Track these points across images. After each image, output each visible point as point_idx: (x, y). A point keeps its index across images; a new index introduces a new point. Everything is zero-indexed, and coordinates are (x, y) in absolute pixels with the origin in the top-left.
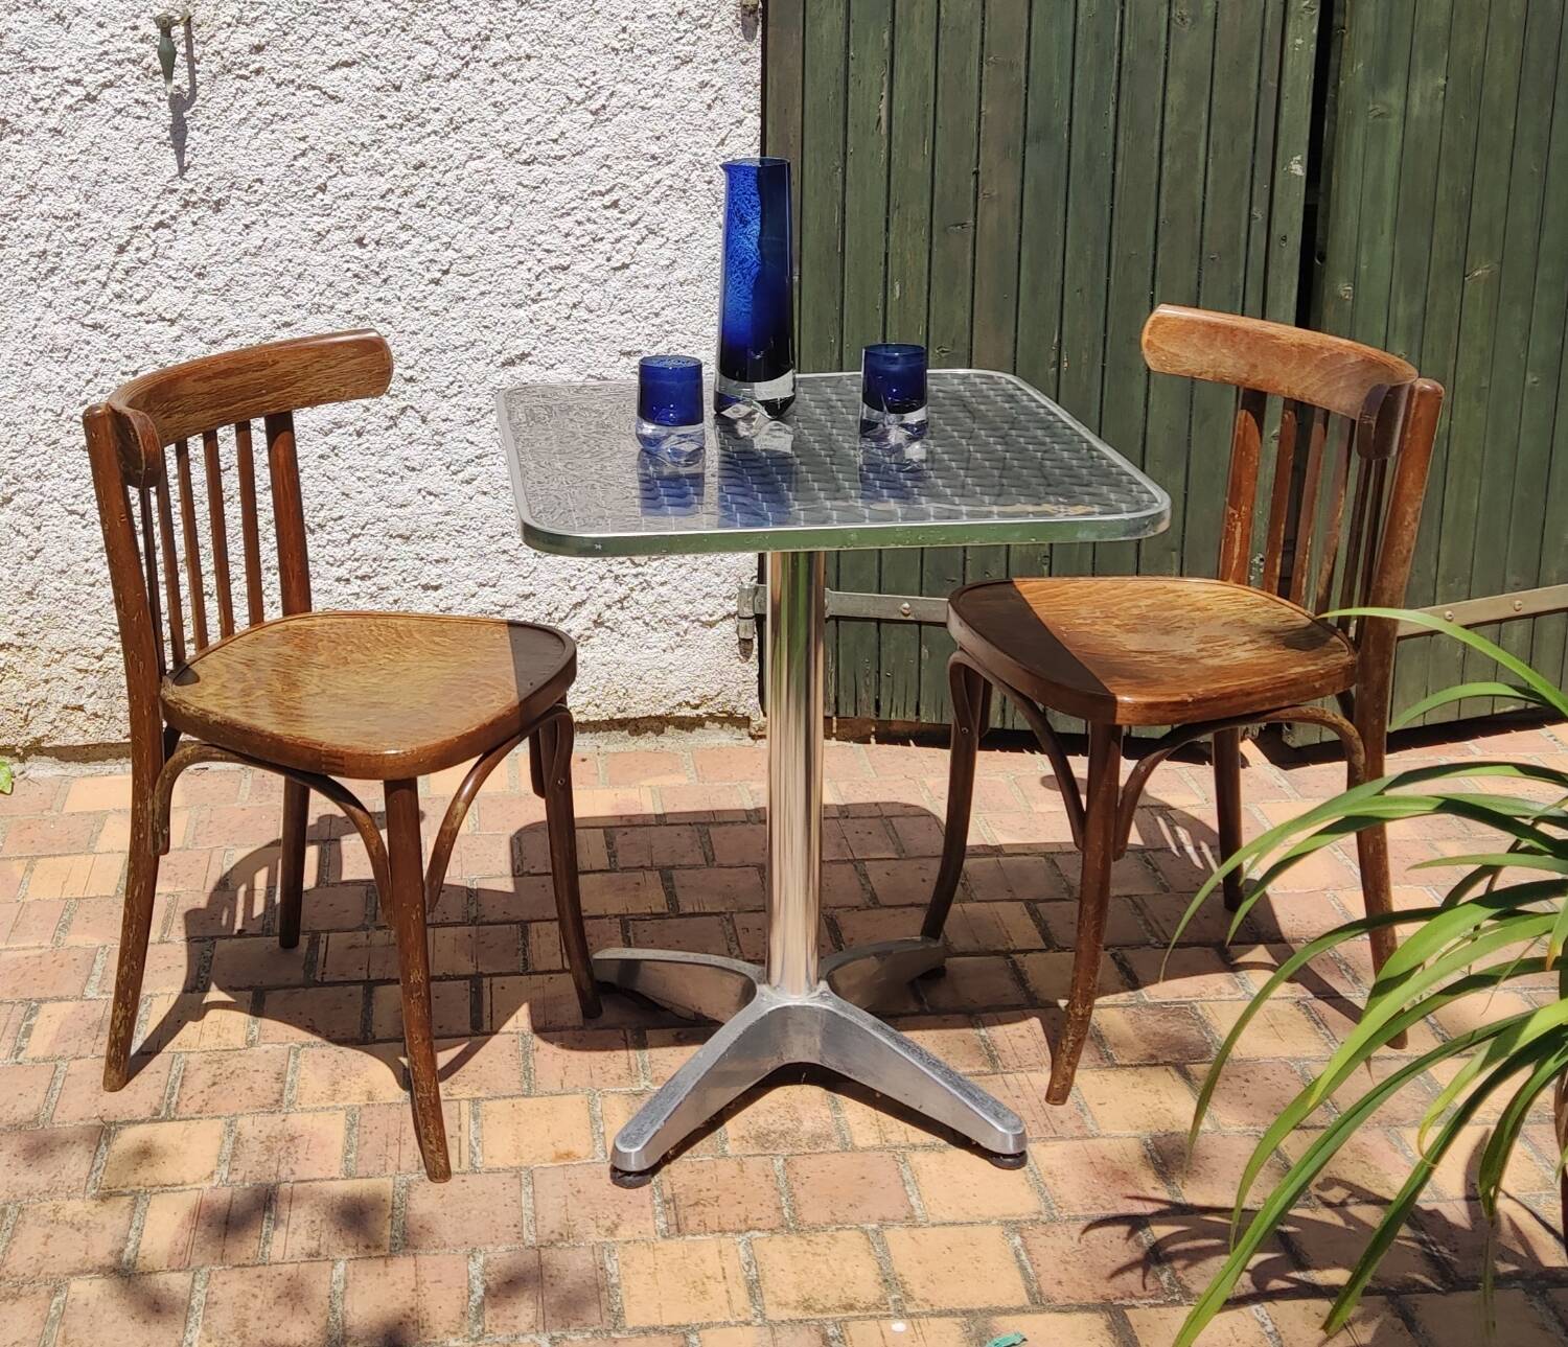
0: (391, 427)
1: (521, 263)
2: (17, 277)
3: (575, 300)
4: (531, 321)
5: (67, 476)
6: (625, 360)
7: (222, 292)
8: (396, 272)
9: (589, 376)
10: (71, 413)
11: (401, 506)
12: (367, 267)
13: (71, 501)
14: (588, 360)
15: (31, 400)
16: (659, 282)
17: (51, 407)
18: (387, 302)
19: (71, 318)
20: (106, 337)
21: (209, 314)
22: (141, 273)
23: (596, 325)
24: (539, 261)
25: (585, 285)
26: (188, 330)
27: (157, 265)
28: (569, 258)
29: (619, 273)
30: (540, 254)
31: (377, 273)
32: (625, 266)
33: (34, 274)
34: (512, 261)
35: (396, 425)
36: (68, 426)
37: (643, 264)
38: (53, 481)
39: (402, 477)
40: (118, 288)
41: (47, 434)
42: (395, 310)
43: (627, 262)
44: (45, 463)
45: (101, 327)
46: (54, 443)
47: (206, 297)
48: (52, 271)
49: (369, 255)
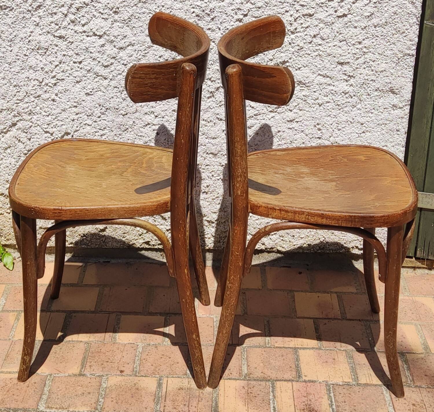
0: (211, 97)
1: (287, 11)
2: (21, 10)
3: (315, 33)
4: (290, 44)
5: (44, 114)
6: (339, 67)
7: (126, 22)
8: (219, 14)
9: (319, 74)
10: (47, 81)
11: (213, 139)
12: (203, 11)
13: (46, 126)
14: (319, 66)
15: (27, 74)
16: (363, 25)
17: (37, 78)
18: (213, 31)
19: (49, 33)
20: (66, 43)
21: (119, 33)
22: (85, 10)
23: (325, 47)
24: (297, 11)
25: (322, 25)
26: (108, 41)
27: (93, 6)
28: (314, 10)
29: (341, 19)
30: (298, 7)
31: (209, 15)
32: (345, 15)
33: (30, 8)
34: (282, 10)
35: (213, 96)
36: (45, 88)
37: (355, 14)
38: (38, 116)
39: (215, 123)
40: (73, 17)
41: (35, 92)
42: (217, 35)
43: (346, 13)
44: (34, 106)
45: (64, 38)
46: (39, 96)
47: (118, 24)
48: (39, 7)
49: (206, 4)
